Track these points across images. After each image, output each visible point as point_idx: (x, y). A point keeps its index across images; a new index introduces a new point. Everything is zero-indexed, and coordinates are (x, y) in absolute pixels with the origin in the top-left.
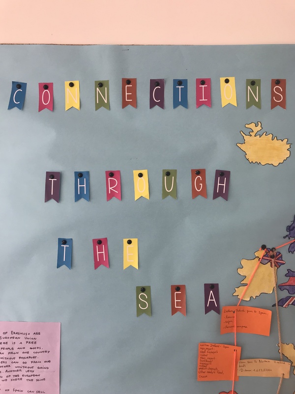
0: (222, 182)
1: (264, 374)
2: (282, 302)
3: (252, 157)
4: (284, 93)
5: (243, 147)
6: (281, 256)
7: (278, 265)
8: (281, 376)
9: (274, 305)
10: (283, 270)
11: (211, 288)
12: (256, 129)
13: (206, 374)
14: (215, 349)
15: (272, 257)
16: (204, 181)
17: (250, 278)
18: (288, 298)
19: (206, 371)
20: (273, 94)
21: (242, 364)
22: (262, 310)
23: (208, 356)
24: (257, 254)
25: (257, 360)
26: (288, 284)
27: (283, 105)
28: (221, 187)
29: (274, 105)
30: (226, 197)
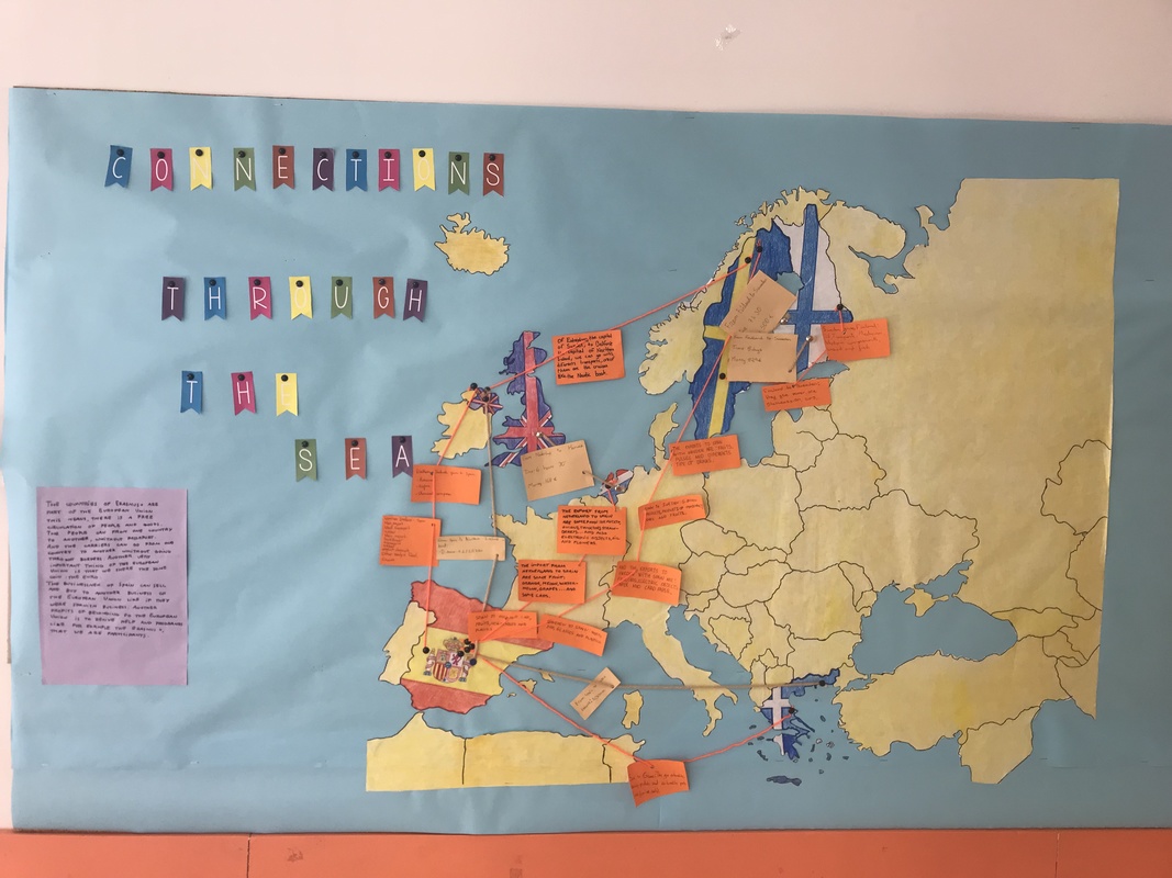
0: (416, 296)
1: (473, 557)
2: (496, 461)
3: (457, 262)
4: (501, 173)
5: (444, 247)
6: (498, 399)
7: (492, 411)
8: (494, 558)
9: (487, 465)
10: (500, 417)
11: (401, 442)
12: (462, 223)
13: (393, 557)
14: (406, 524)
15: (486, 399)
16: (391, 295)
17: (455, 428)
18: (505, 455)
19: (393, 552)
20: (486, 174)
21: (443, 543)
22: (469, 471)
23: (397, 534)
24: (464, 396)
25: (463, 538)
26: (506, 436)
27: (500, 189)
28: (415, 303)
29: (487, 189)
30: (421, 316)
